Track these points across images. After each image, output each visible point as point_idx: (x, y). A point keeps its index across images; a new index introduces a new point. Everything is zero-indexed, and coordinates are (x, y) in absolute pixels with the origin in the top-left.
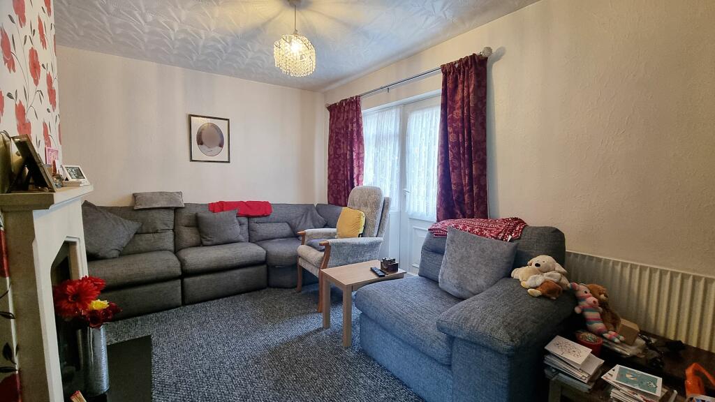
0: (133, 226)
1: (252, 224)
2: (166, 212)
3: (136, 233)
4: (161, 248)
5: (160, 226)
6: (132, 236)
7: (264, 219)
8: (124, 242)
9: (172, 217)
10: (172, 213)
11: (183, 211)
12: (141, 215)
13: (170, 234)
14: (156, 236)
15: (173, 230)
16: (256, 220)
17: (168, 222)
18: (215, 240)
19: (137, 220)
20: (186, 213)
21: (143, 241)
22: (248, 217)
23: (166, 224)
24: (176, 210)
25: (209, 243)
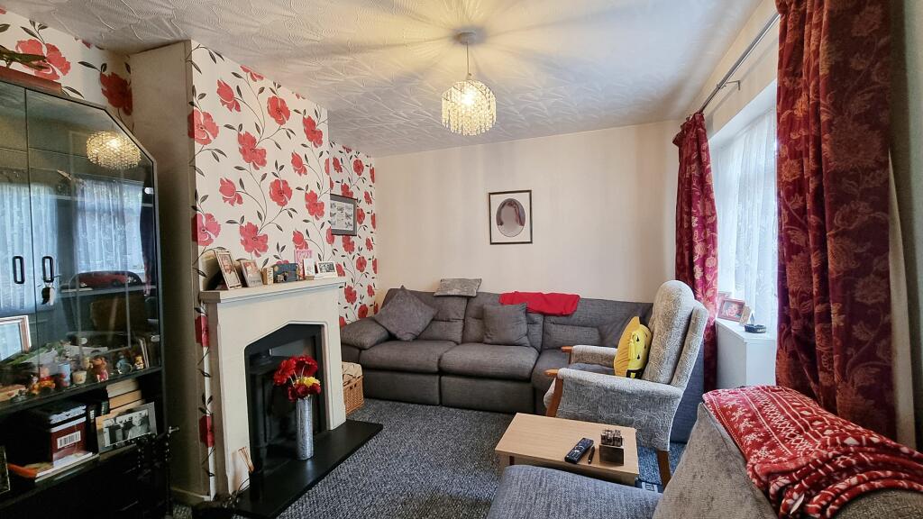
0: (431, 313)
1: (548, 324)
2: (459, 300)
3: (433, 320)
4: (450, 338)
5: (453, 316)
6: (428, 322)
7: (563, 319)
8: (420, 327)
9: (463, 307)
10: (464, 301)
11: (474, 300)
12: (439, 301)
13: (460, 324)
14: (448, 324)
15: (464, 320)
16: (553, 319)
17: (459, 313)
18: (495, 339)
19: (435, 307)
20: (475, 303)
21: (437, 330)
22: (545, 315)
23: (457, 314)
24: (469, 298)
25: (489, 341)
